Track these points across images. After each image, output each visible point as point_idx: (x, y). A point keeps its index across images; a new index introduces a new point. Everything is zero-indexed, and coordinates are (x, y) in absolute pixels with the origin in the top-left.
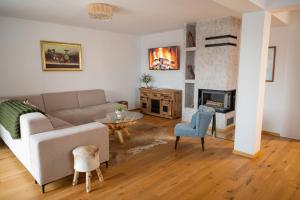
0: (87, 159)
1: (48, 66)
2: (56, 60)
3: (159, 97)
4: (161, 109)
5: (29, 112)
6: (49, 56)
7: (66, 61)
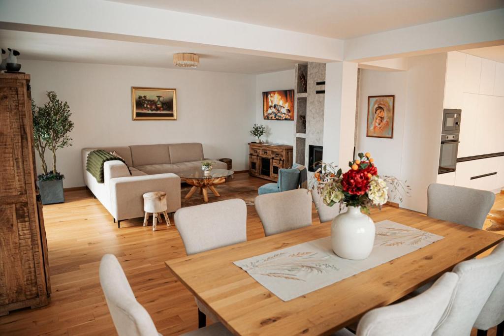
0: (154, 201)
1: (138, 115)
2: (146, 108)
3: (270, 155)
4: (271, 170)
5: (112, 159)
6: (140, 103)
7: (158, 109)
